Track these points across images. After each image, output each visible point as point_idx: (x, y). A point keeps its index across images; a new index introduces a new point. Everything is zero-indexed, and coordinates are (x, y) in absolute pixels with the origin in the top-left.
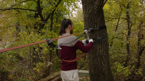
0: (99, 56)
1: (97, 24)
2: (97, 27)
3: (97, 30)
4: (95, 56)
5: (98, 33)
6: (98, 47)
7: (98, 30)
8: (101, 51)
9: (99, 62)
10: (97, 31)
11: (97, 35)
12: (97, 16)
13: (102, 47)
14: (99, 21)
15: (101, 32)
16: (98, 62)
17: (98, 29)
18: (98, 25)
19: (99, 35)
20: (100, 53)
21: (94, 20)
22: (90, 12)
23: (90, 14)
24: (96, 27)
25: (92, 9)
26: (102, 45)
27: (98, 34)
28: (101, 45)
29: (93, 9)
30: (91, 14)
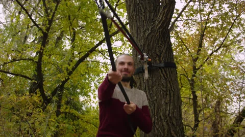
0: (165, 117)
1: (159, 57)
2: (160, 62)
3: (160, 68)
4: (156, 118)
5: (162, 73)
6: (164, 100)
7: (163, 68)
8: (168, 109)
9: (166, 130)
10: (160, 70)
11: (161, 77)
12: (160, 42)
13: (170, 100)
14: (164, 51)
15: (168, 72)
16: (164, 130)
17: (162, 65)
18: (162, 58)
19: (165, 77)
20: (168, 112)
21: (154, 48)
22: (147, 35)
23: (147, 38)
24: (158, 62)
25: (150, 28)
26: (170, 97)
27: (162, 75)
28: (168, 96)
29: (152, 28)
30: (150, 37)
